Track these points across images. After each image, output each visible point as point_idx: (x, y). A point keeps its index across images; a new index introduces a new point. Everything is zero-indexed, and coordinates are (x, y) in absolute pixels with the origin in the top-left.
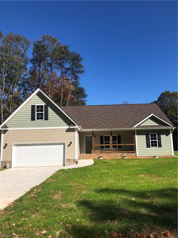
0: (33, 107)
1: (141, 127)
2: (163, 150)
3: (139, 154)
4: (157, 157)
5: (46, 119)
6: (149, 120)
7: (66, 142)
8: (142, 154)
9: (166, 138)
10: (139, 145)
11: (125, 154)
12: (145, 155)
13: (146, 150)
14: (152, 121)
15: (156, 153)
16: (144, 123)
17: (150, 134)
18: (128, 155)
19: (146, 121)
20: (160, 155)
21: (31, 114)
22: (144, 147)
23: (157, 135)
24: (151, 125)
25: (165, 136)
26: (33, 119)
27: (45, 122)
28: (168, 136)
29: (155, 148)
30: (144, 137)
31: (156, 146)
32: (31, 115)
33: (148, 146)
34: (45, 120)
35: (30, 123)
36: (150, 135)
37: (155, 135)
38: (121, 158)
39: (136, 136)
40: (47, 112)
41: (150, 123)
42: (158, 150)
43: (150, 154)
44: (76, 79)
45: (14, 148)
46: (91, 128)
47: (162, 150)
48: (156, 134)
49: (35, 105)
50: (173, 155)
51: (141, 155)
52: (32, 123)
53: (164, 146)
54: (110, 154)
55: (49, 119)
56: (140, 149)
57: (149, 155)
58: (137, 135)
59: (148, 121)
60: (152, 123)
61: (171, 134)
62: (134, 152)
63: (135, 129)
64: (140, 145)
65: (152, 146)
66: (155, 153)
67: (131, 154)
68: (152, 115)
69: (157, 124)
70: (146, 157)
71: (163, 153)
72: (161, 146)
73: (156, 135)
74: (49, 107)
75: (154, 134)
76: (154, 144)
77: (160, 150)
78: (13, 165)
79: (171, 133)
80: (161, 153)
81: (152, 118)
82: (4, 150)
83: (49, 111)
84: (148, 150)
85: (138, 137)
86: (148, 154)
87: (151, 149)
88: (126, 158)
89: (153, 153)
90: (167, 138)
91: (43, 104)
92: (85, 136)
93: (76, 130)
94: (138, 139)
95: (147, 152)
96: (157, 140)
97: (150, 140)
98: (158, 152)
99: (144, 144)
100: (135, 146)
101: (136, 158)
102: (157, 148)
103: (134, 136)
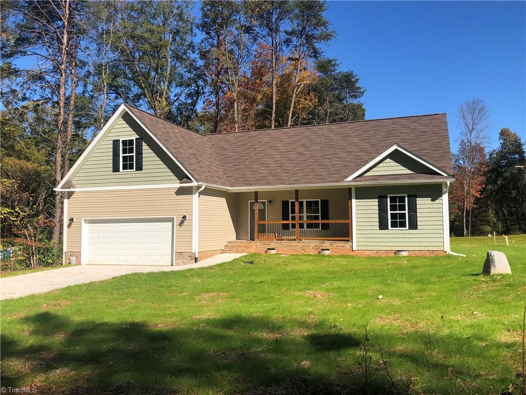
0: (116, 143)
1: (370, 180)
2: (421, 236)
3: (359, 244)
4: (404, 254)
5: (140, 168)
6: (388, 160)
7: (175, 217)
8: (367, 244)
9: (431, 206)
10: (359, 224)
11: (327, 244)
12: (373, 248)
13: (378, 236)
14: (397, 164)
15: (403, 244)
16: (375, 169)
17: (389, 196)
18: (333, 247)
19: (381, 165)
20: (413, 249)
21: (111, 158)
22: (372, 228)
23: (406, 199)
24: (392, 173)
25: (430, 202)
26: (116, 169)
27: (137, 176)
28: (437, 202)
29: (401, 232)
30: (375, 202)
31: (403, 225)
32: (111, 161)
33: (383, 226)
34: (136, 170)
35: (111, 177)
36: (389, 199)
37: (402, 199)
38: (317, 252)
39: (354, 201)
40: (140, 153)
41: (392, 168)
42: (409, 236)
43: (387, 244)
44: (316, 57)
45: (86, 228)
46: (250, 185)
47: (417, 236)
48: (406, 195)
49: (119, 141)
50: (447, 247)
51: (365, 248)
52: (114, 177)
53: (425, 227)
54: (293, 243)
55: (144, 167)
56: (363, 232)
57: (385, 248)
58: (356, 199)
59: (385, 165)
60: (395, 168)
61: (445, 198)
62: (348, 239)
63: (353, 186)
64: (363, 224)
65: (394, 225)
66: (399, 244)
67: (340, 244)
68: (394, 147)
69: (409, 172)
70: (377, 251)
71: (419, 244)
72: (417, 225)
73: (405, 197)
74: (144, 144)
75: (399, 197)
76: (398, 222)
77: (413, 236)
78: (84, 260)
79: (446, 192)
80: (415, 244)
81: (396, 156)
82: (69, 230)
83: (144, 151)
84: (381, 236)
85: (358, 204)
86: (383, 244)
87: (390, 232)
88: (327, 252)
89: (395, 244)
90: (436, 206)
91: (133, 136)
92: (249, 201)
93: (194, 190)
94: (360, 208)
95: (380, 240)
96: (406, 212)
97: (389, 212)
98: (408, 240)
99: (373, 220)
100: (350, 226)
101: (352, 254)
102: (406, 232)
103: (350, 201)
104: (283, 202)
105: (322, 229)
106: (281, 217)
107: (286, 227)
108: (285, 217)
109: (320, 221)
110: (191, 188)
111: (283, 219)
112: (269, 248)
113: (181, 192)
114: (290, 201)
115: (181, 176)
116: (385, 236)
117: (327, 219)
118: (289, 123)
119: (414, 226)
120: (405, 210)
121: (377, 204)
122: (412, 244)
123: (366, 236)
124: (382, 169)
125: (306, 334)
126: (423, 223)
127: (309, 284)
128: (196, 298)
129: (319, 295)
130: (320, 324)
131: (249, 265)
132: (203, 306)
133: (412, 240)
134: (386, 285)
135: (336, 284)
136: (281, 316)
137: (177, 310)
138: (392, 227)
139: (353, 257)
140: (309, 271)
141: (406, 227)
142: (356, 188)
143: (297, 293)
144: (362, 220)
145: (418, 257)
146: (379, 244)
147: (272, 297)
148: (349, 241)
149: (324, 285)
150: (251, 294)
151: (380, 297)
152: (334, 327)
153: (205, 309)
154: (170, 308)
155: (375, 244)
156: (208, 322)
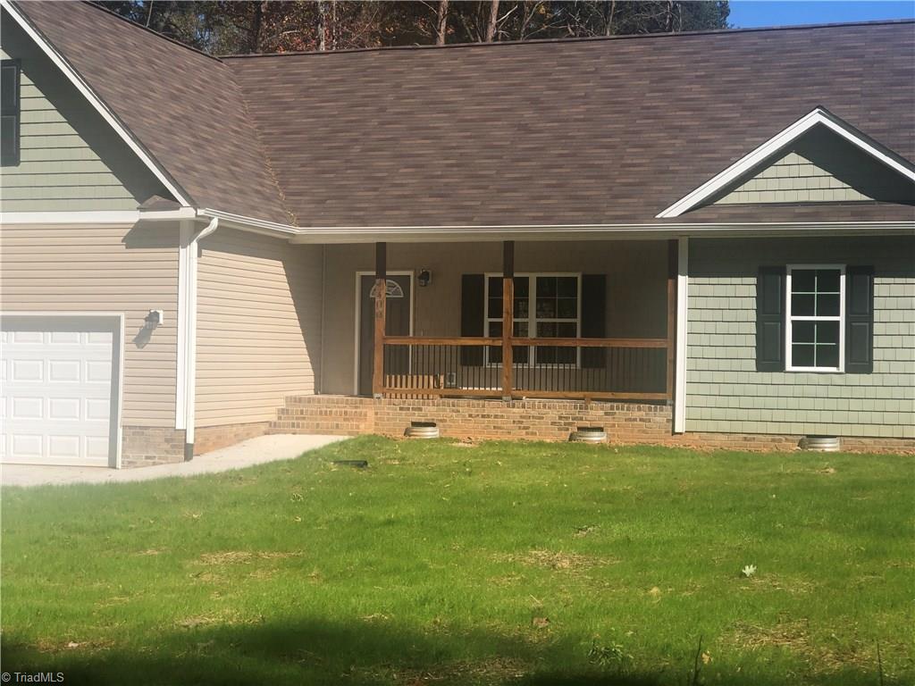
1: (733, 217)
2: (882, 392)
3: (697, 413)
4: (830, 446)
5: (10, 156)
6: (792, 158)
7: (123, 315)
10: (698, 352)
11: (596, 413)
12: (737, 427)
13: (752, 389)
14: (820, 171)
15: (827, 417)
16: (750, 185)
17: (790, 267)
18: (613, 421)
19: (769, 172)
20: (858, 431)
22: (736, 365)
23: (843, 278)
24: (803, 197)
25: (912, 290)
29: (822, 379)
30: (746, 288)
31: (829, 358)
33: (769, 359)
36: (789, 279)
37: (831, 282)
38: (565, 436)
39: (683, 281)
40: (11, 109)
41: (802, 183)
42: (846, 392)
43: (779, 415)
46: (363, 222)
47: (871, 392)
48: (842, 267)
51: (712, 426)
53: (896, 367)
54: (492, 408)
55: (24, 155)
56: (707, 377)
57: (773, 429)
58: (691, 275)
59: (782, 171)
60: (814, 183)
62: (660, 396)
63: (682, 234)
64: (709, 352)
65: (802, 357)
66: (814, 416)
67: (637, 412)
68: (814, 118)
69: (855, 195)
70: (749, 437)
71: (877, 418)
72: (871, 360)
73: (837, 274)
74: (24, 79)
75: (820, 272)
76: (815, 348)
77: (858, 392)
80: (865, 417)
81: (817, 146)
83: (24, 104)
84: (762, 390)
85: (697, 290)
86: (767, 415)
87: (790, 379)
88: (596, 438)
89: (801, 416)
92: (359, 274)
93: (184, 232)
94: (701, 303)
95: (759, 402)
96: (841, 318)
97: (789, 318)
98: (843, 404)
99: (740, 340)
100: (670, 357)
101: (671, 443)
102: (838, 380)
103: (670, 282)
104: (465, 277)
105: (583, 366)
106: (456, 323)
107: (471, 357)
108: (471, 325)
109: (579, 343)
110: (175, 224)
111: (464, 334)
112: (416, 419)
113: (141, 236)
114: (488, 275)
115: (143, 187)
116: (771, 390)
117: (601, 334)
118: (491, 32)
119: (861, 361)
120: (838, 314)
121: (753, 291)
122: (853, 417)
123: (715, 389)
124: (774, 184)
125: (519, 675)
126: (889, 354)
127: (537, 529)
128: (188, 564)
129: (566, 564)
130: (564, 647)
131: (355, 470)
132: (207, 589)
133: (854, 405)
134: (767, 536)
135: (617, 530)
136: (447, 621)
137: (128, 600)
138: (794, 364)
139: (672, 452)
140: (536, 493)
141: (837, 365)
142: (690, 240)
143: (497, 557)
144: (705, 340)
145: (870, 455)
146: (754, 414)
147: (423, 567)
148: (663, 403)
149: (581, 534)
150: (356, 558)
151: (749, 570)
152: (605, 655)
153: (214, 596)
154: (103, 595)
155: (742, 414)
156: (225, 637)
